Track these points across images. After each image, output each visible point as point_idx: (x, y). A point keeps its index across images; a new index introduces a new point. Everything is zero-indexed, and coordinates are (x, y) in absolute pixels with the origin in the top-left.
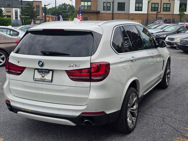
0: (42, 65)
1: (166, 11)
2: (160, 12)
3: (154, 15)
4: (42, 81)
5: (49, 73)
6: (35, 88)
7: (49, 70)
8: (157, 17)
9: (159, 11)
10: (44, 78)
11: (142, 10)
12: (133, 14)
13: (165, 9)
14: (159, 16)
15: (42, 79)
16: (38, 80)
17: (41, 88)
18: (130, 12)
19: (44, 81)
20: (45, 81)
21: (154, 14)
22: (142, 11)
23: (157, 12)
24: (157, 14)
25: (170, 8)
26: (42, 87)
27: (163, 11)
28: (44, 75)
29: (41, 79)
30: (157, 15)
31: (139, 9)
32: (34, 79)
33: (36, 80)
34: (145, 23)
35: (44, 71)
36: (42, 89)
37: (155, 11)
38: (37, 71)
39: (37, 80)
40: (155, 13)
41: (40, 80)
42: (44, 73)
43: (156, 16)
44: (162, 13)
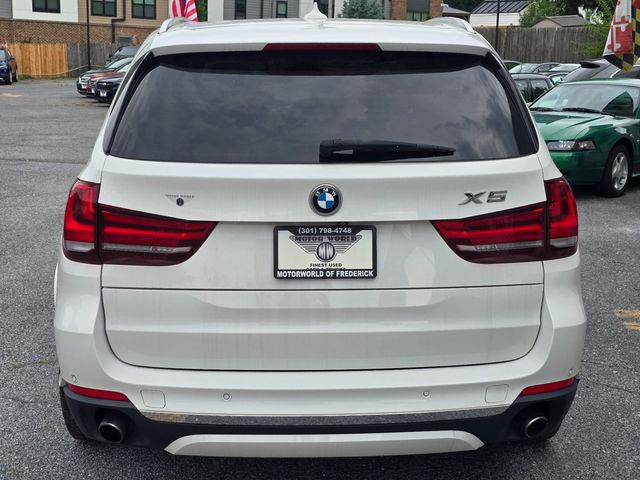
0: (334, 206)
1: (144, 17)
2: (123, 20)
3: (105, 29)
4: (325, 277)
5: (354, 239)
6: (284, 315)
7: (358, 227)
8: (113, 36)
9: (120, 15)
10: (332, 262)
11: (57, 11)
12: (28, 21)
13: (139, 11)
14: (120, 33)
15: (325, 271)
16: (304, 274)
17: (319, 311)
18: (16, 16)
19: (334, 277)
20: (339, 277)
21: (104, 26)
22: (59, 12)
23: (113, 21)
24: (113, 27)
25: (155, 5)
26: (322, 306)
27: (133, 17)
28: (330, 251)
29: (318, 271)
30: (113, 31)
31: (49, 7)
32: (279, 274)
33: (290, 277)
34: (81, 55)
35: (330, 231)
36: (327, 314)
37: (104, 14)
38: (287, 234)
39: (298, 274)
40: (107, 21)
41: (313, 274)
42: (326, 240)
43: (109, 33)
44: (130, 22)
